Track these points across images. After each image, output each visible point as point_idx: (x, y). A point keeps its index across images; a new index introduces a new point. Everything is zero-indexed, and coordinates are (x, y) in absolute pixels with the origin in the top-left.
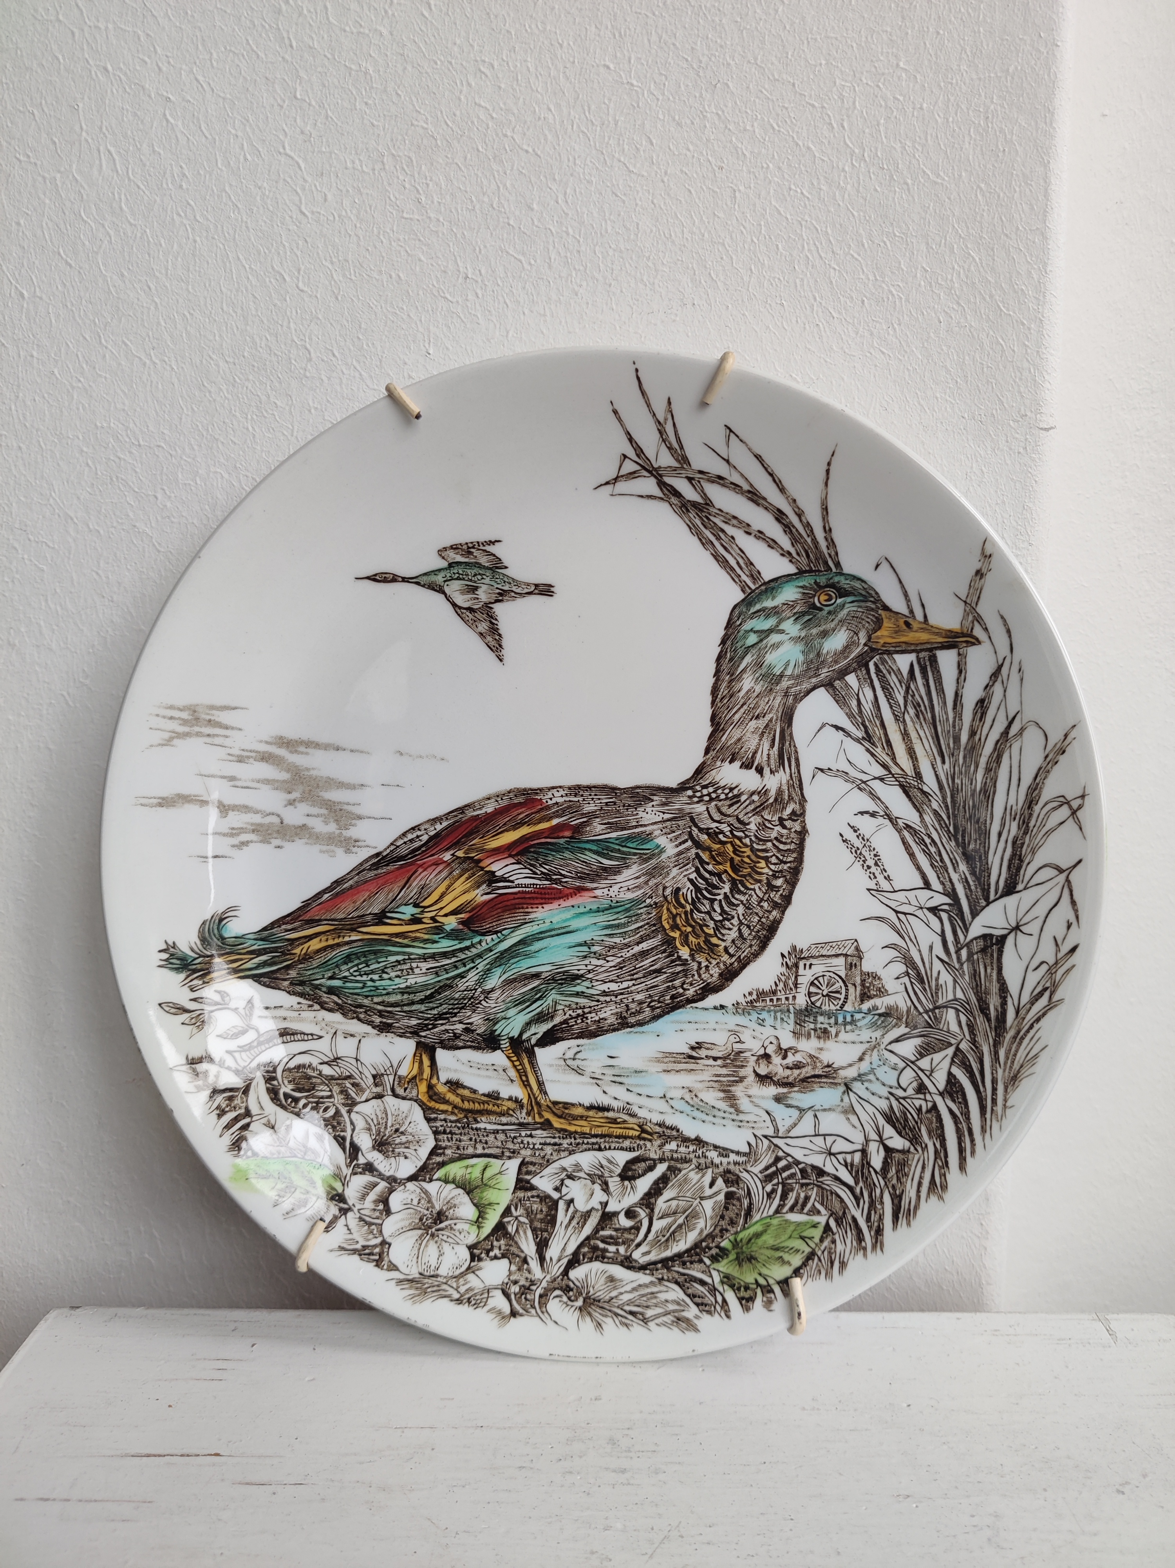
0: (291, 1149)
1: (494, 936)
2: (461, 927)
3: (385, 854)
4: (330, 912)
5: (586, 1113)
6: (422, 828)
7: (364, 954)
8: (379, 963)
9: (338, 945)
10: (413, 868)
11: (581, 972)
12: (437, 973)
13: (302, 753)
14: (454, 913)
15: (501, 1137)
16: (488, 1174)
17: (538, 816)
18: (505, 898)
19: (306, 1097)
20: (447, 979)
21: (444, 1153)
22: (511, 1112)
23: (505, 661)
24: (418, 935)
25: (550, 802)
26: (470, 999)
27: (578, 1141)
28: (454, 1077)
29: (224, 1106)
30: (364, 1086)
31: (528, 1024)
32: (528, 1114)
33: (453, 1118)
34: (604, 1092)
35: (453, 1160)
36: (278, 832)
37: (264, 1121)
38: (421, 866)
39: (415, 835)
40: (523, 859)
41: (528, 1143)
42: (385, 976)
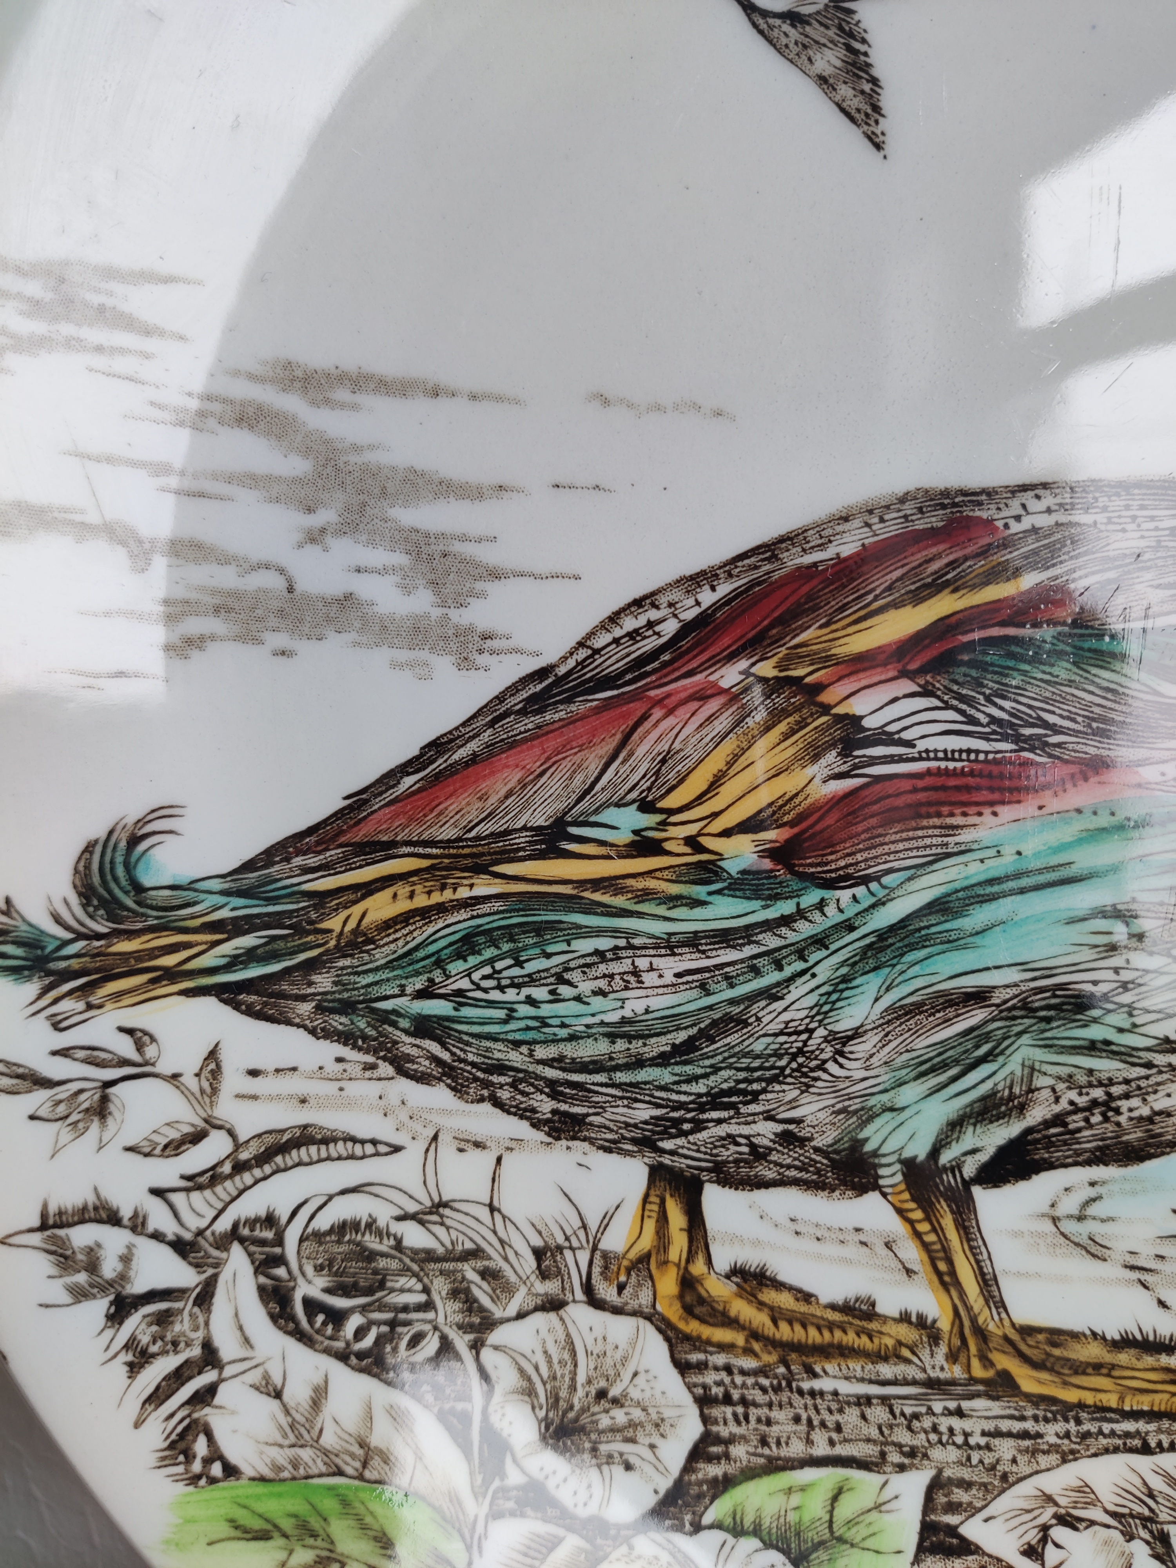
0: (326, 1453)
1: (860, 891)
2: (767, 864)
3: (562, 670)
4: (420, 822)
5: (1108, 1357)
6: (663, 600)
7: (509, 933)
8: (548, 956)
9: (441, 909)
10: (638, 708)
11: (1102, 988)
12: (703, 986)
13: (342, 406)
14: (747, 826)
15: (878, 1413)
16: (846, 1509)
17: (980, 565)
18: (891, 787)
19: (364, 1309)
20: (732, 1002)
21: (727, 1456)
22: (906, 1353)
23: (888, 149)
24: (652, 884)
25: (1015, 527)
26: (794, 1057)
27: (1086, 1427)
28: (752, 1258)
29: (145, 1339)
30: (513, 1278)
31: (956, 1126)
32: (953, 1357)
33: (749, 1363)
34: (1162, 1304)
35: (750, 1474)
36: (281, 613)
37: (255, 1376)
38: (658, 702)
39: (642, 621)
40: (940, 682)
41: (951, 1430)
42: (565, 991)
